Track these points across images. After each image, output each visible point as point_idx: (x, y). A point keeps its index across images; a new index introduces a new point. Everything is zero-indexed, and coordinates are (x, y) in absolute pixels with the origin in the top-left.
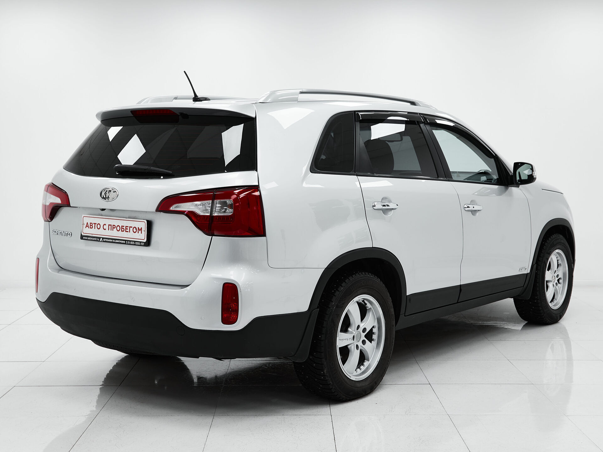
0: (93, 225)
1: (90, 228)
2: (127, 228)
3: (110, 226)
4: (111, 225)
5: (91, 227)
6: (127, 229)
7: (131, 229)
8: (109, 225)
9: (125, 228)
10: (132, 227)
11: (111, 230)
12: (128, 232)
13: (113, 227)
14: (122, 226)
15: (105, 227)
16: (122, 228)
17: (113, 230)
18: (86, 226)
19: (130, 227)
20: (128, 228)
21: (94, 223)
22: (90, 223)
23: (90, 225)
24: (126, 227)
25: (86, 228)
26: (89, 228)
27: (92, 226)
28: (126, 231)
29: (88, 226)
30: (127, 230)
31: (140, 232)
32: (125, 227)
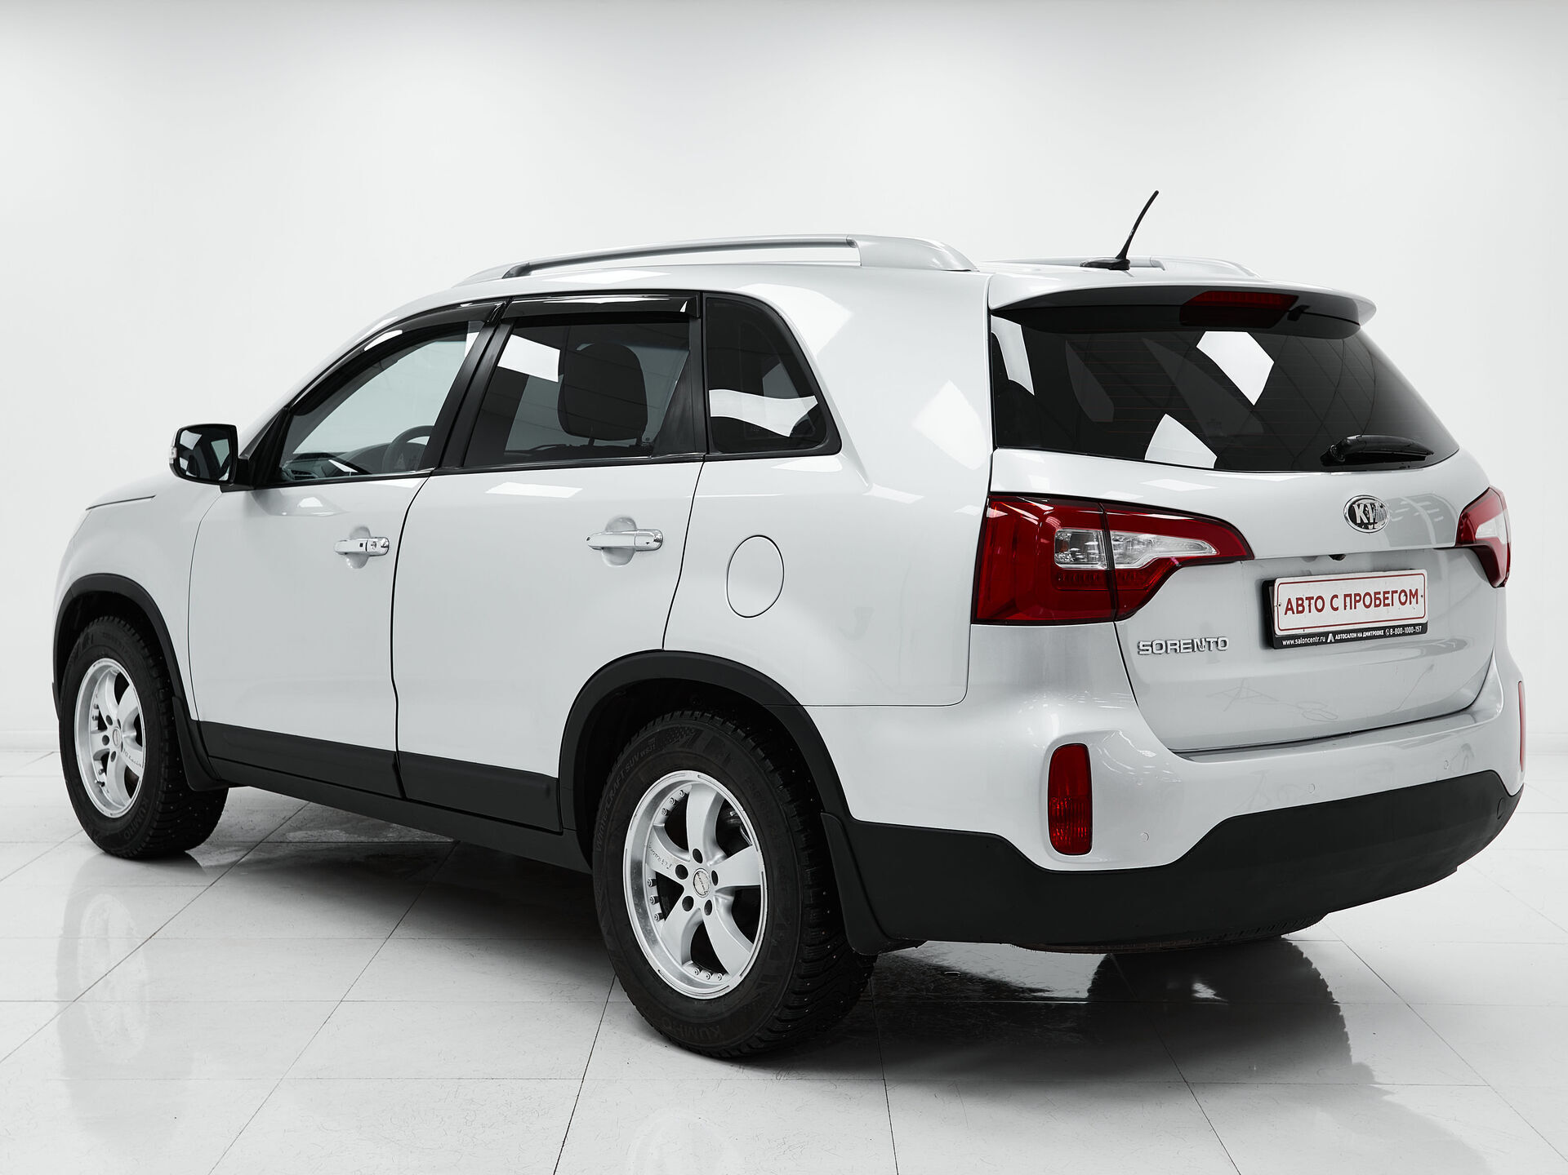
0: (1306, 603)
1: (1298, 612)
2: (1386, 596)
3: (1348, 599)
4: (1350, 595)
5: (1300, 609)
6: (1388, 598)
7: (1396, 596)
8: (1346, 596)
9: (1381, 596)
10: (1396, 592)
11: (1351, 608)
12: (1388, 605)
13: (1354, 599)
14: (1376, 593)
15: (1336, 603)
16: (1376, 599)
17: (1355, 608)
18: (1287, 609)
19: (1394, 592)
20: (1389, 595)
21: (1307, 598)
22: (1298, 599)
23: (1298, 605)
24: (1385, 593)
25: (1286, 614)
26: (1293, 613)
27: (1302, 605)
28: (1385, 605)
29: (1292, 609)
30: (1386, 602)
31: (1414, 601)
32: (1382, 593)
